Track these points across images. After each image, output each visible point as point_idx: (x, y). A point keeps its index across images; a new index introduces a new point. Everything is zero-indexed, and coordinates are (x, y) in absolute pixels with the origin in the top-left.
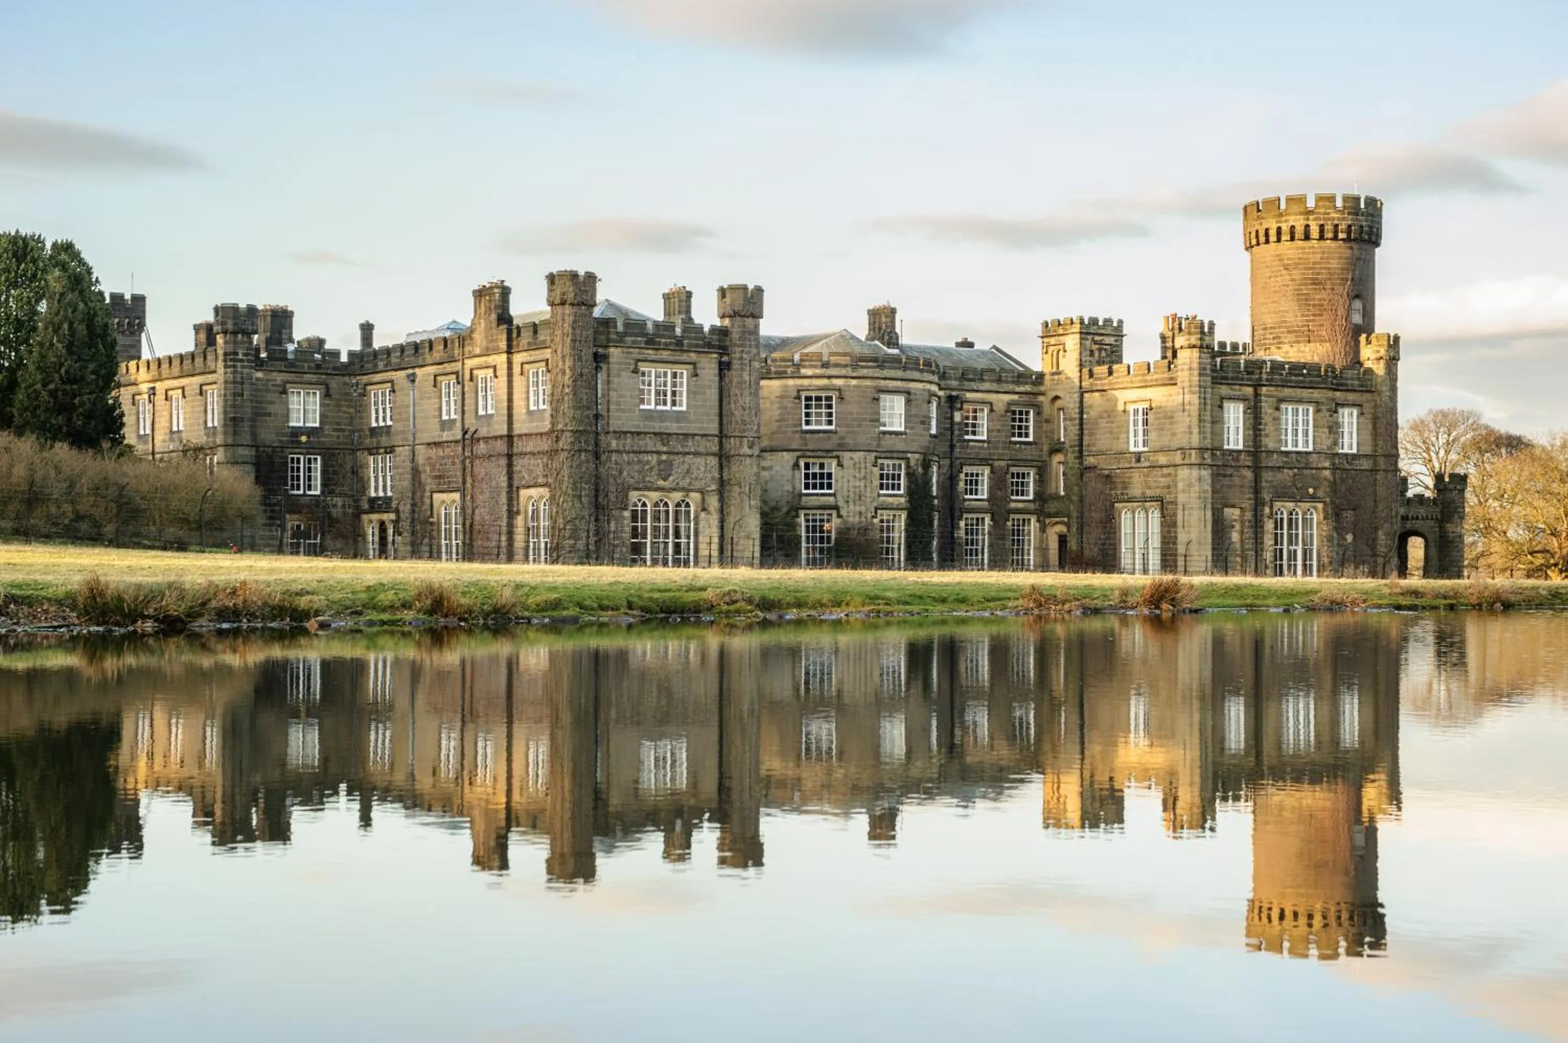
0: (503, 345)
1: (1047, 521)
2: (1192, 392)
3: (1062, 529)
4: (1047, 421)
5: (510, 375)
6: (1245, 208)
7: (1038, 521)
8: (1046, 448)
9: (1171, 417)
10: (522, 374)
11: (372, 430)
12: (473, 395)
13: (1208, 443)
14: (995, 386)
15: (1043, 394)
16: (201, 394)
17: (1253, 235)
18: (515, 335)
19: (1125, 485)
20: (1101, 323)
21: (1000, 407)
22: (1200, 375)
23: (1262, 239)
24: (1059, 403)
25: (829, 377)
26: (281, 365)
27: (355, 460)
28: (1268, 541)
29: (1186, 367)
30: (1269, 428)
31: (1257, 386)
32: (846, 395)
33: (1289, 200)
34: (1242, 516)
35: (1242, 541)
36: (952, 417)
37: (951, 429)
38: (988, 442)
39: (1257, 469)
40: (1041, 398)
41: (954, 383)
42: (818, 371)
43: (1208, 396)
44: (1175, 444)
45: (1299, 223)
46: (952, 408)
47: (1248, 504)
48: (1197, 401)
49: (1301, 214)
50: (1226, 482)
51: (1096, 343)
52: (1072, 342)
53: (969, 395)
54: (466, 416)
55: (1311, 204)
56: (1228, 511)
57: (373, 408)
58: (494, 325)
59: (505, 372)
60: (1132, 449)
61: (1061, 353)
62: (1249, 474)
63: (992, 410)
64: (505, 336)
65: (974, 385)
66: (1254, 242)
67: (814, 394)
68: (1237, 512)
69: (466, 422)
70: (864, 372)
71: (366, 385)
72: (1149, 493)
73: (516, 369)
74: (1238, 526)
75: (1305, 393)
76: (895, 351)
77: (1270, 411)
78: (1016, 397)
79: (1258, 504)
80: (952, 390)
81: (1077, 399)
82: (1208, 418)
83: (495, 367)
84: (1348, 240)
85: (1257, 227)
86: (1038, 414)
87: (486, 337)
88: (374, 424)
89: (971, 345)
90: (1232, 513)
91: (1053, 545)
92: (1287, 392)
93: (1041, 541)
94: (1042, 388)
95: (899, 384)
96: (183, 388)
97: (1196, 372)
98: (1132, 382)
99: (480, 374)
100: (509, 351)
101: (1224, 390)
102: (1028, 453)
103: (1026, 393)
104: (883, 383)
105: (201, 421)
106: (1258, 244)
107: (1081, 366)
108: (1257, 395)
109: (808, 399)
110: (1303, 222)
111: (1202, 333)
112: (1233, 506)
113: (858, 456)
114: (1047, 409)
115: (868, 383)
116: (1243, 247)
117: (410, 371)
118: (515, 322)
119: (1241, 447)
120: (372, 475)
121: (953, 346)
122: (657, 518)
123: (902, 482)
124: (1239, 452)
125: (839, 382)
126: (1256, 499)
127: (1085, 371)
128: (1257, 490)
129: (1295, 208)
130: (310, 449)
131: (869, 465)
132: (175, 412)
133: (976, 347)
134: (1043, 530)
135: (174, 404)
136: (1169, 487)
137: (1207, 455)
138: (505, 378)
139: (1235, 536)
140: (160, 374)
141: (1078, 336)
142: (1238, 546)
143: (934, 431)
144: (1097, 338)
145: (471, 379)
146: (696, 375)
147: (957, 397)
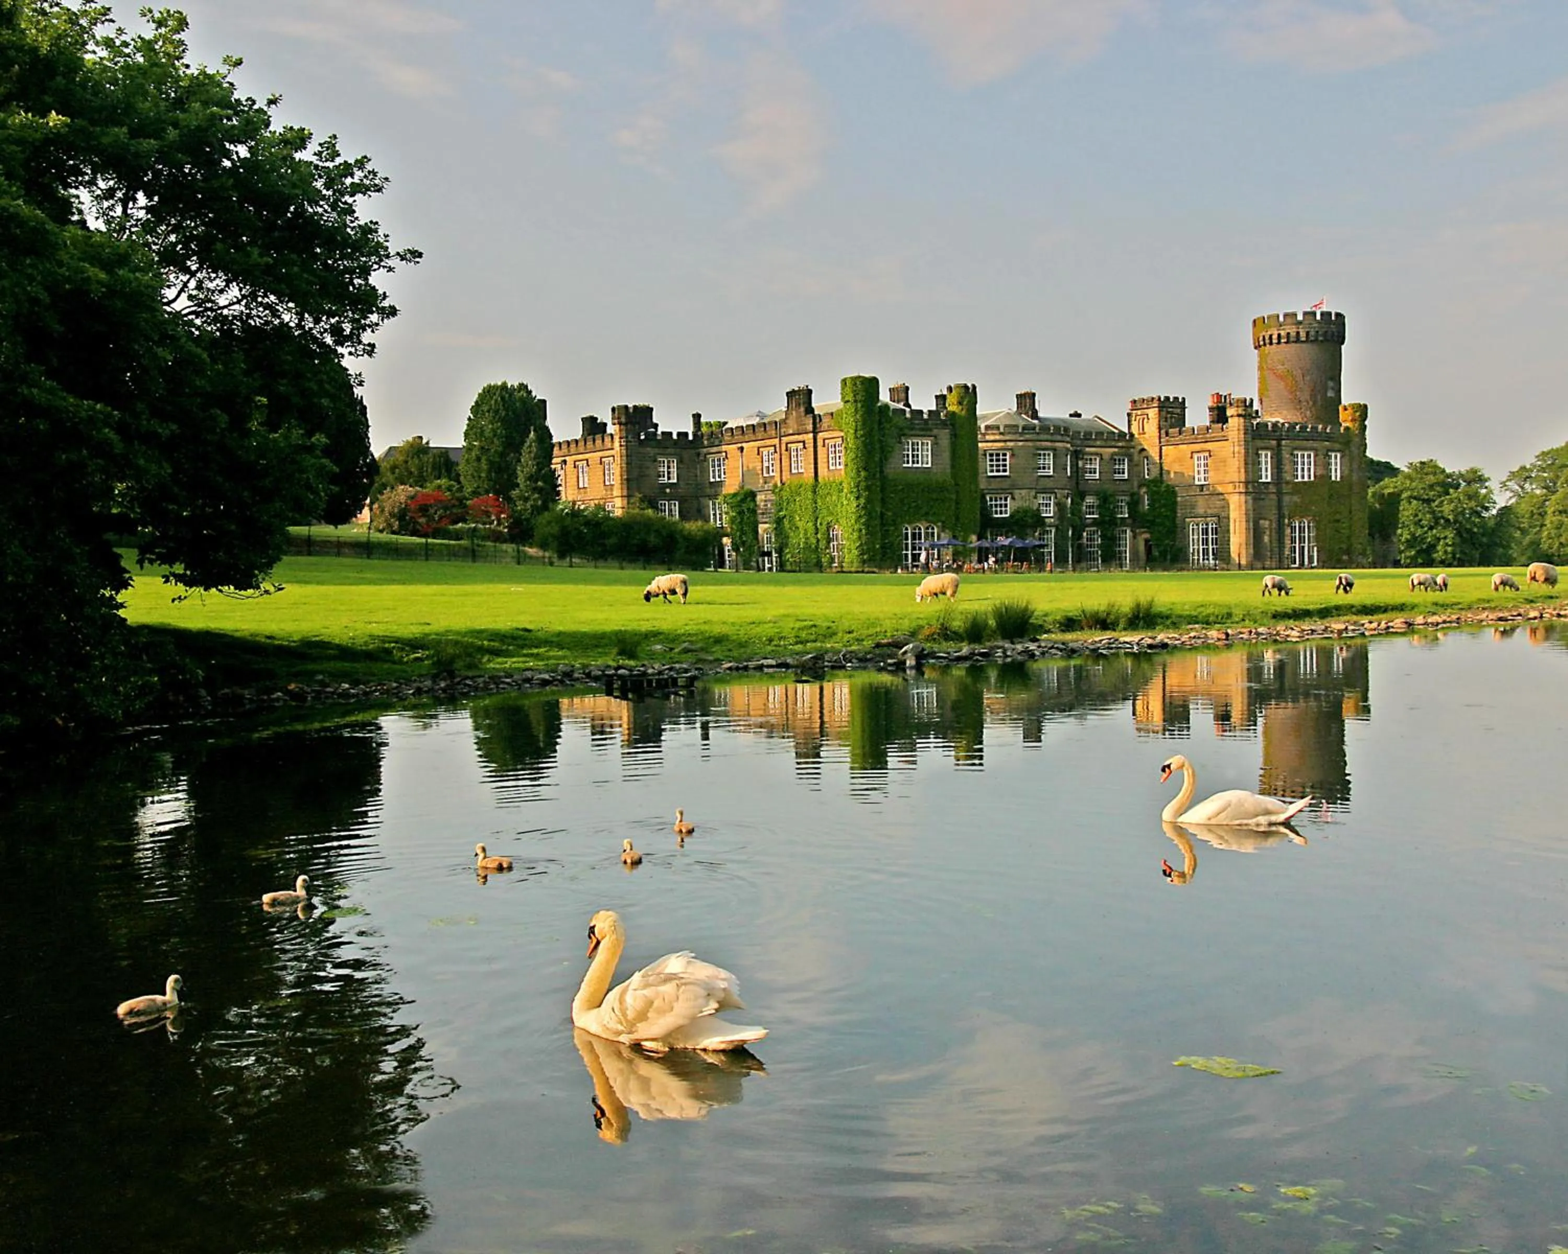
0: (810, 427)
1: (1138, 531)
2: (1240, 445)
3: (1147, 536)
4: (1137, 465)
5: (815, 447)
6: (1254, 321)
7: (1132, 531)
8: (1136, 484)
9: (1225, 462)
10: (824, 446)
11: (711, 483)
12: (788, 460)
13: (1250, 478)
14: (1103, 443)
15: (1133, 447)
16: (601, 463)
17: (1261, 338)
18: (818, 420)
19: (1193, 507)
20: (1171, 400)
21: (1106, 457)
22: (1245, 434)
23: (1267, 341)
24: (1144, 454)
25: (1005, 441)
26: (653, 443)
27: (699, 503)
28: (1288, 541)
29: (1236, 429)
30: (1287, 467)
31: (1279, 440)
32: (1016, 452)
33: (1286, 315)
34: (1271, 525)
35: (1271, 541)
36: (1077, 464)
37: (1077, 472)
38: (1099, 480)
39: (1279, 494)
40: (1132, 450)
41: (1079, 442)
42: (997, 437)
43: (1250, 447)
44: (1227, 479)
45: (1293, 331)
46: (1077, 458)
47: (1274, 518)
48: (1243, 451)
49: (1293, 324)
50: (1261, 503)
51: (1168, 412)
52: (1153, 413)
53: (1087, 449)
54: (784, 473)
55: (1300, 318)
56: (1262, 522)
57: (711, 469)
58: (803, 414)
59: (812, 445)
60: (1197, 483)
61: (1146, 420)
62: (1274, 497)
63: (1101, 459)
64: (811, 421)
65: (1091, 443)
66: (1262, 343)
67: (994, 452)
68: (1267, 522)
69: (784, 478)
70: (1027, 436)
71: (706, 455)
72: (1209, 511)
73: (820, 443)
74: (1268, 533)
75: (1310, 444)
76: (1036, 422)
77: (1288, 456)
78: (1116, 450)
79: (1281, 517)
80: (1078, 446)
81: (1158, 451)
82: (1250, 462)
83: (804, 442)
84: (1326, 340)
85: (1264, 333)
86: (1130, 461)
87: (797, 422)
88: (712, 480)
89: (1079, 415)
90: (1265, 524)
91: (1142, 547)
92: (1297, 443)
93: (1134, 545)
94: (1133, 443)
95: (1049, 444)
96: (587, 460)
97: (1242, 432)
98: (1196, 439)
99: (793, 446)
100: (815, 432)
101: (1259, 443)
102: (1125, 487)
103: (1122, 447)
104: (1038, 443)
105: (602, 481)
106: (1265, 345)
107: (1160, 429)
108: (1279, 445)
109: (991, 455)
110: (1295, 330)
111: (1246, 406)
112: (1265, 519)
113: (1024, 492)
114: (1136, 458)
115: (1030, 444)
116: (1253, 346)
117: (740, 445)
118: (816, 412)
119: (1269, 480)
120: (712, 512)
121: (1068, 416)
122: (914, 538)
123: (1052, 508)
124: (1268, 483)
125: (1011, 444)
126: (1279, 514)
127: (1163, 432)
128: (1280, 507)
129: (1289, 320)
130: (670, 498)
131: (1031, 498)
132: (581, 475)
133: (1083, 417)
134: (1134, 537)
135: (580, 470)
136: (1223, 507)
137: (1250, 486)
138: (812, 449)
139: (1266, 539)
140: (569, 451)
141: (1157, 409)
142: (1268, 544)
143: (1069, 474)
144: (1170, 410)
145: (787, 450)
146: (937, 444)
147: (1080, 451)
